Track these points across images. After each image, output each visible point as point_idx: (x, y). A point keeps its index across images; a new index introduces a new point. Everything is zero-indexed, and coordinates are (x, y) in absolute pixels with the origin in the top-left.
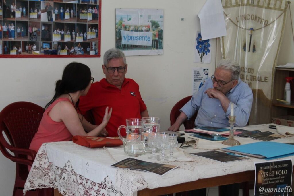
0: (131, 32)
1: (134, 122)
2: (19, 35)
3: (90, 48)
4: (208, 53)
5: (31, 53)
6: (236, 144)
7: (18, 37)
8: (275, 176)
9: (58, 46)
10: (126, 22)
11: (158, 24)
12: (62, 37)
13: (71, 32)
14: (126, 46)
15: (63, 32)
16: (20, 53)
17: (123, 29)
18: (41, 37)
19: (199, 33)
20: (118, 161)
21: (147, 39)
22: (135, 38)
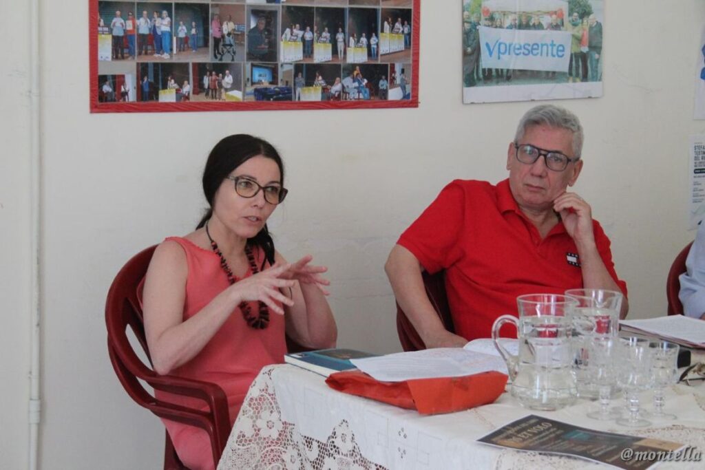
0: (509, 31)
1: (541, 305)
2: (184, 44)
3: (386, 79)
5: (217, 96)
7: (180, 51)
9: (296, 75)
10: (493, 3)
11: (589, 6)
12: (308, 49)
14: (494, 73)
15: (308, 35)
16: (187, 98)
17: (483, 22)
18: (246, 50)
20: (499, 427)
21: (555, 52)
22: (520, 49)
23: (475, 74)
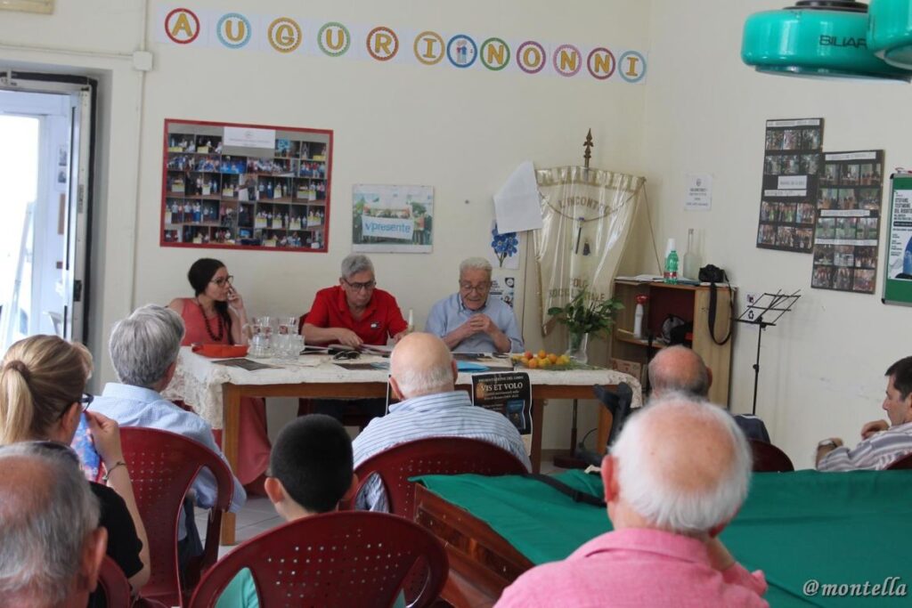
0: (379, 218)
2: (207, 218)
3: (311, 238)
4: (513, 254)
5: (222, 242)
7: (204, 221)
8: (504, 389)
10: (369, 204)
11: (424, 208)
12: (270, 222)
13: (283, 216)
14: (370, 238)
15: (270, 216)
16: (207, 242)
17: (364, 213)
18: (237, 221)
21: (405, 230)
22: (385, 227)
23: (358, 237)
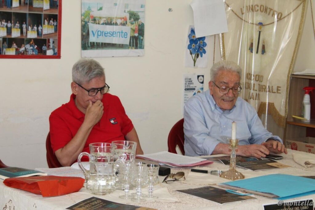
0: (102, 25)
3: (46, 46)
4: (203, 55)
6: (239, 177)
9: (3, 43)
10: (95, 12)
11: (138, 16)
12: (9, 31)
14: (95, 44)
15: (9, 25)
17: (91, 21)
19: (192, 28)
20: (77, 202)
21: (123, 36)
22: (107, 34)
